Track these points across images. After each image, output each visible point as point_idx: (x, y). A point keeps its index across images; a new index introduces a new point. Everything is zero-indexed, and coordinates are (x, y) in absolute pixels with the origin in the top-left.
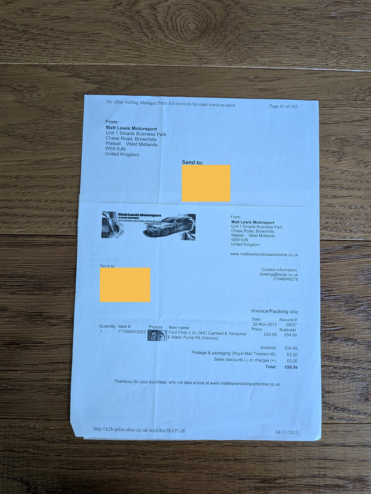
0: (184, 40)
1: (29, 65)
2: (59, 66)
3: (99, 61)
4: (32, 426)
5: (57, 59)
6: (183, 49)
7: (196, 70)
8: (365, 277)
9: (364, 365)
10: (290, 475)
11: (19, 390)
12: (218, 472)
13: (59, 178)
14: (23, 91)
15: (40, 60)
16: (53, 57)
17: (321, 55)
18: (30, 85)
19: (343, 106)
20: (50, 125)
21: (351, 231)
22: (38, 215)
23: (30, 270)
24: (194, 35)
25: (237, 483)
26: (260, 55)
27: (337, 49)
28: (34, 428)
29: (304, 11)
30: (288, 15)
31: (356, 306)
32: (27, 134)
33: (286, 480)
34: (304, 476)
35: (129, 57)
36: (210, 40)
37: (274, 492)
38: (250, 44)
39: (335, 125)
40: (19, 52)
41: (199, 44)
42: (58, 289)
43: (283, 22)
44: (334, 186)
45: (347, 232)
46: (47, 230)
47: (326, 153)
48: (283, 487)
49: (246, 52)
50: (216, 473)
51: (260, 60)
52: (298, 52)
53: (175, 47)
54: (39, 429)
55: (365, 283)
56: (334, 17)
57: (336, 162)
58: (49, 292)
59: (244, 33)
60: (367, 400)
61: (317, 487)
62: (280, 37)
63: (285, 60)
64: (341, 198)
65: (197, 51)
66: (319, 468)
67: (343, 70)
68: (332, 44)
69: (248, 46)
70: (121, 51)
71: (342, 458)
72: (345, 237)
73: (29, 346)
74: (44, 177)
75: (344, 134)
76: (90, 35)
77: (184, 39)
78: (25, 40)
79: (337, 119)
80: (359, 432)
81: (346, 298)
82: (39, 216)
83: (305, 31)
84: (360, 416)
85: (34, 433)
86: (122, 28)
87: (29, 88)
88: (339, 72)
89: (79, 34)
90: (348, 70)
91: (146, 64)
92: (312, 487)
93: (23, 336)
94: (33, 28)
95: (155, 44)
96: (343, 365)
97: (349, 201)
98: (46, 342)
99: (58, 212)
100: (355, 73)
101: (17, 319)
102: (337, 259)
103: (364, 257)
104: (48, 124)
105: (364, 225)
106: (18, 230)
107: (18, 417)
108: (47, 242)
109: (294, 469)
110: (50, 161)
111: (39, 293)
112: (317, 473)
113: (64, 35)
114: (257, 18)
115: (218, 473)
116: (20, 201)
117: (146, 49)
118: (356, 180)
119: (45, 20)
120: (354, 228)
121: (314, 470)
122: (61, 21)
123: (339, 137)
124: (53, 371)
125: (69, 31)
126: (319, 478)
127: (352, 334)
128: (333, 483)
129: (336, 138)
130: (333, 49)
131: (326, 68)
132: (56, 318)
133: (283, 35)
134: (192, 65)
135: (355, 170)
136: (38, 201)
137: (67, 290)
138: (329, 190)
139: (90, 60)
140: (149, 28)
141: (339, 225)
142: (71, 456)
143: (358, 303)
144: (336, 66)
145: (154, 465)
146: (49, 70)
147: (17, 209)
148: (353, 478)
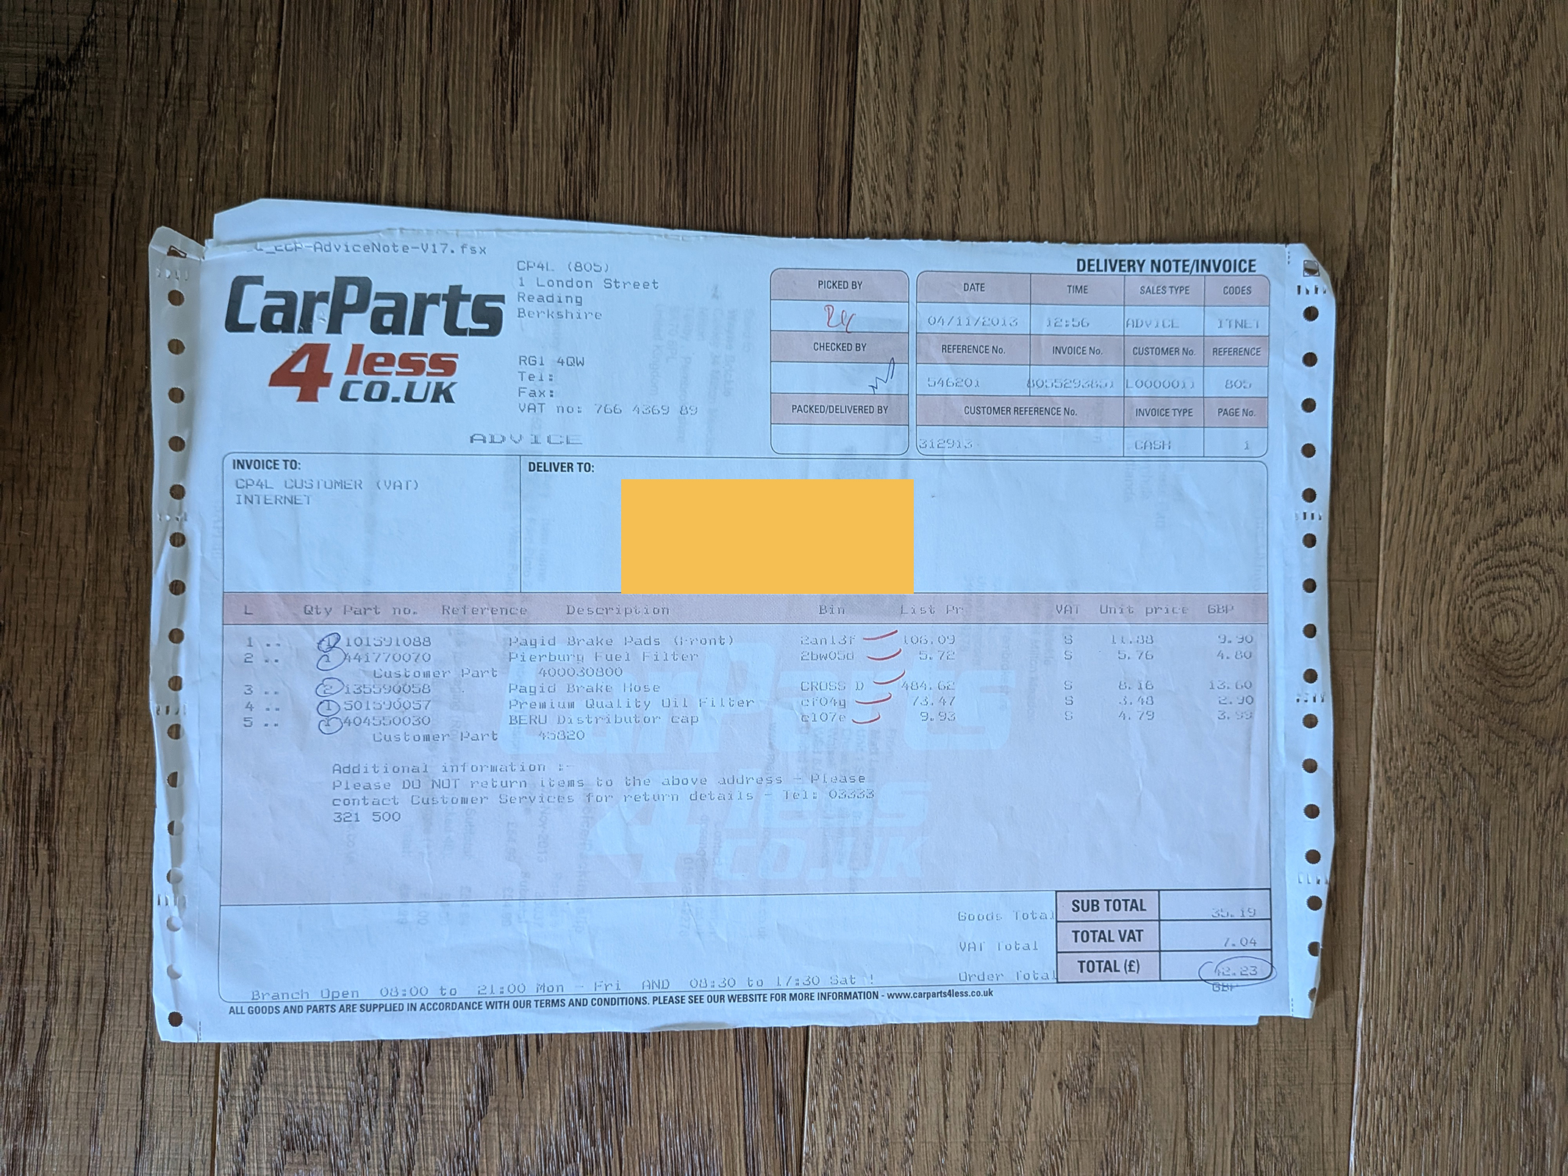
0: (1462, 600)
1: (1391, 108)
2: (1388, 199)
3: (1401, 328)
4: (254, 79)
5: (1409, 194)
6: (1432, 596)
7: (1367, 632)
8: (683, 1153)
9: (401, 1142)
10: (61, 886)
11: (368, 42)
12: (81, 658)
13: (1031, 188)
14: (1310, 87)
15: (1407, 144)
16: (1417, 184)
17: (1407, 1039)
18: (1328, 108)
19: (1237, 1105)
20: (1201, 168)
21: (834, 1114)
22: (916, 120)
23: (745, 88)
24: (1476, 630)
25: (45, 717)
26: (1408, 840)
27: (1425, 1091)
28: (248, 86)
29: (1549, 989)
30: (1538, 936)
31: (591, 1122)
32: (1174, 95)
33: (46, 873)
34: (55, 933)
35: (1411, 421)
36: (1461, 681)
37: (10, 835)
38: (1444, 811)
39: (1179, 1076)
40: (1433, 78)
41: (1448, 646)
42: (681, 174)
43: (1514, 917)
44: (980, 1064)
45: (830, 1103)
46: (868, 146)
47: (1087, 1042)
48: (25, 865)
49: (1421, 797)
50: (79, 652)
51: (1392, 842)
52: (1418, 964)
53: (1439, 570)
54: (244, 102)
55: (664, 1153)
56: (1527, 1086)
57: (1058, 1075)
58: (672, 147)
59: (1482, 789)
60: (289, 1148)
61: (18, 972)
62: (1465, 907)
63: (1393, 921)
64: (941, 1086)
65: (1425, 637)
66: (79, 982)
67: (1356, 1108)
68: (1440, 1076)
69: (1439, 802)
70: (1432, 398)
71: (107, 1057)
72: (814, 1094)
73: (505, 79)
74: (1037, 142)
75: (1146, 1104)
76: (1483, 301)
77: (1465, 598)
78: (1473, 97)
79: (1196, 1084)
80: (188, 1115)
81: (620, 1087)
82: (914, 121)
83: (1485, 993)
84: (236, 1122)
85: (231, 86)
86: (1503, 404)
87: (1320, 105)
88: (1350, 1095)
89: (1486, 266)
90: (1354, 1125)
91: (1388, 476)
92: (20, 956)
93: (539, 62)
94: (1509, 125)
95: (1451, 508)
96: (403, 1071)
97: (932, 1112)
98: (517, 133)
99: (923, 184)
100: (1345, 1148)
101: (592, 43)
102: (744, 1065)
103: (750, 1155)
104: (1203, 160)
105: (852, 1159)
106: (870, 56)
107: (283, 38)
108: (829, 143)
109: (80, 901)
110: (1086, 163)
111: (672, 115)
112: (62, 973)
113: (1486, 222)
114: (1530, 834)
115: (79, 660)
116: (963, 67)
117: (1437, 475)
118: (997, 1139)
119: (1534, 164)
120: (844, 1124)
121: (74, 965)
122: (1531, 213)
123: (1139, 1086)
124: (424, 151)
125: (1497, 235)
126: (48, 981)
127: (502, 1105)
128: (28, 1026)
129: (1135, 1077)
130: (1425, 1078)
131: (1363, 1054)
132: (589, 164)
133: (1472, 916)
134: (1382, 622)
135: (1031, 1137)
136: (961, 120)
137: (676, 202)
138: (969, 1050)
139: (1405, 296)
140: (1503, 489)
141: (854, 1078)
142: (152, 197)
143: (602, 1128)
144: (1367, 1088)
145: (115, 456)
146: (1376, 169)
147: (937, 54)
148: (39, 1090)
